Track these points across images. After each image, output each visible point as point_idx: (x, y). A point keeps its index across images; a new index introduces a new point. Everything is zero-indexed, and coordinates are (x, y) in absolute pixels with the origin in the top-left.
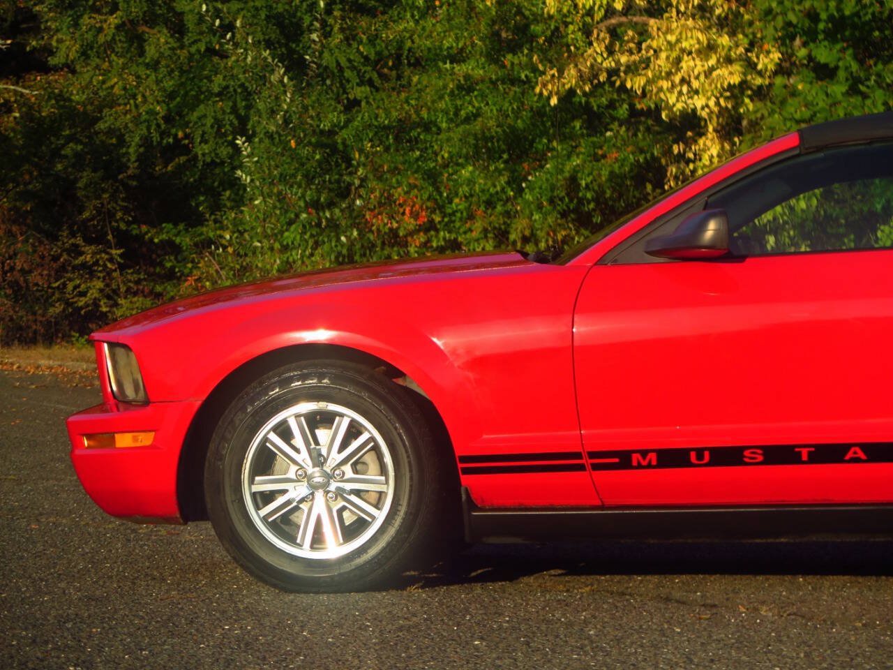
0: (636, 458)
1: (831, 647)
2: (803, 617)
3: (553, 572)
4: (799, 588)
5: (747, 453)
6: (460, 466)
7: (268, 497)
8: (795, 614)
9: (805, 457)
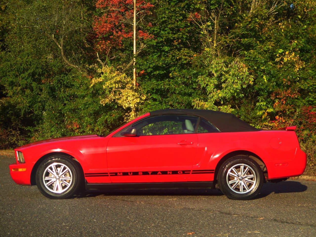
0: (118, 174)
1: (154, 209)
2: (149, 204)
3: (102, 195)
4: (149, 198)
5: (139, 173)
6: (85, 175)
7: (48, 181)
8: (148, 203)
9: (150, 174)
